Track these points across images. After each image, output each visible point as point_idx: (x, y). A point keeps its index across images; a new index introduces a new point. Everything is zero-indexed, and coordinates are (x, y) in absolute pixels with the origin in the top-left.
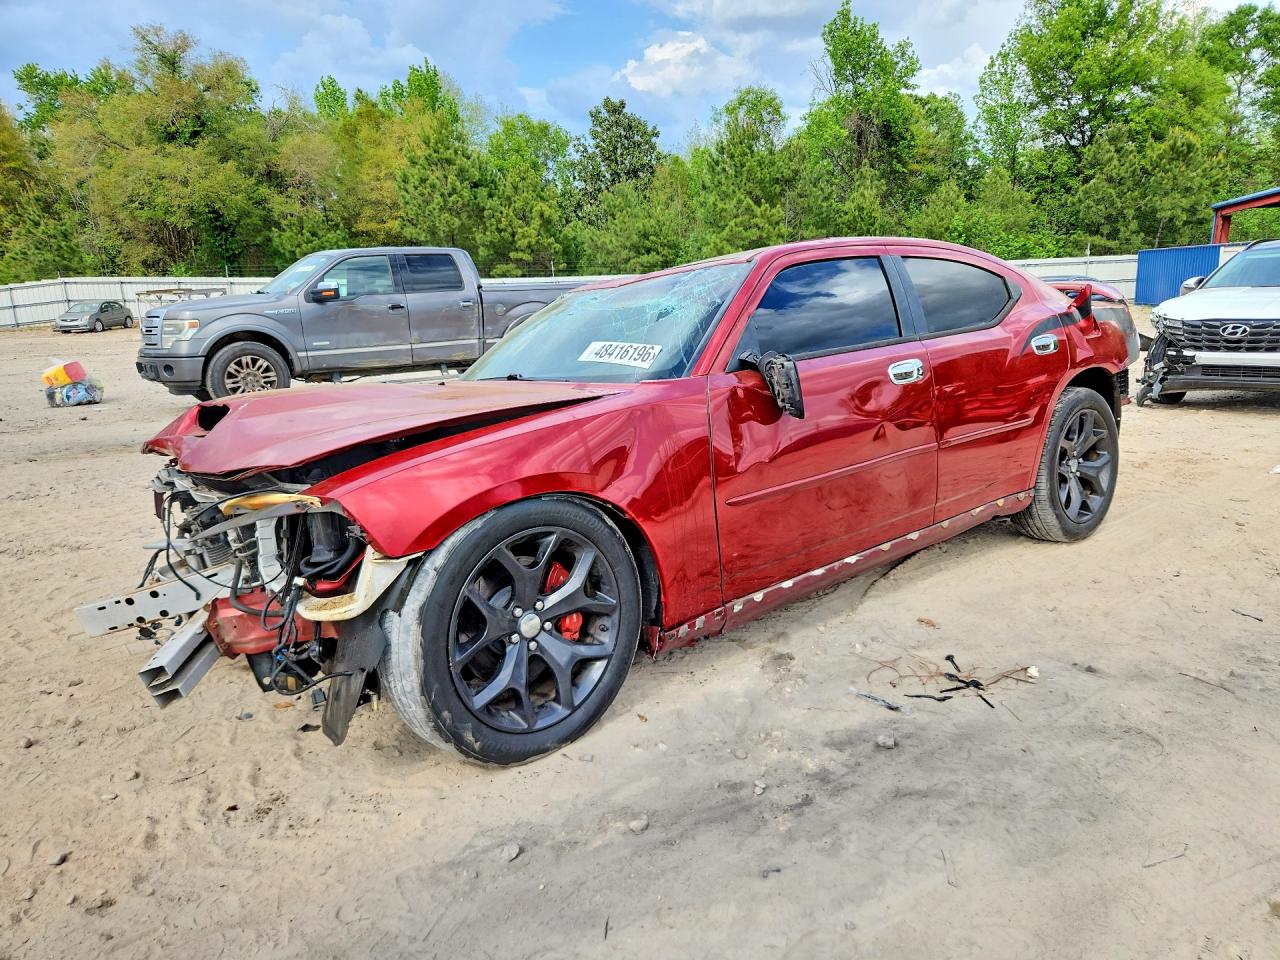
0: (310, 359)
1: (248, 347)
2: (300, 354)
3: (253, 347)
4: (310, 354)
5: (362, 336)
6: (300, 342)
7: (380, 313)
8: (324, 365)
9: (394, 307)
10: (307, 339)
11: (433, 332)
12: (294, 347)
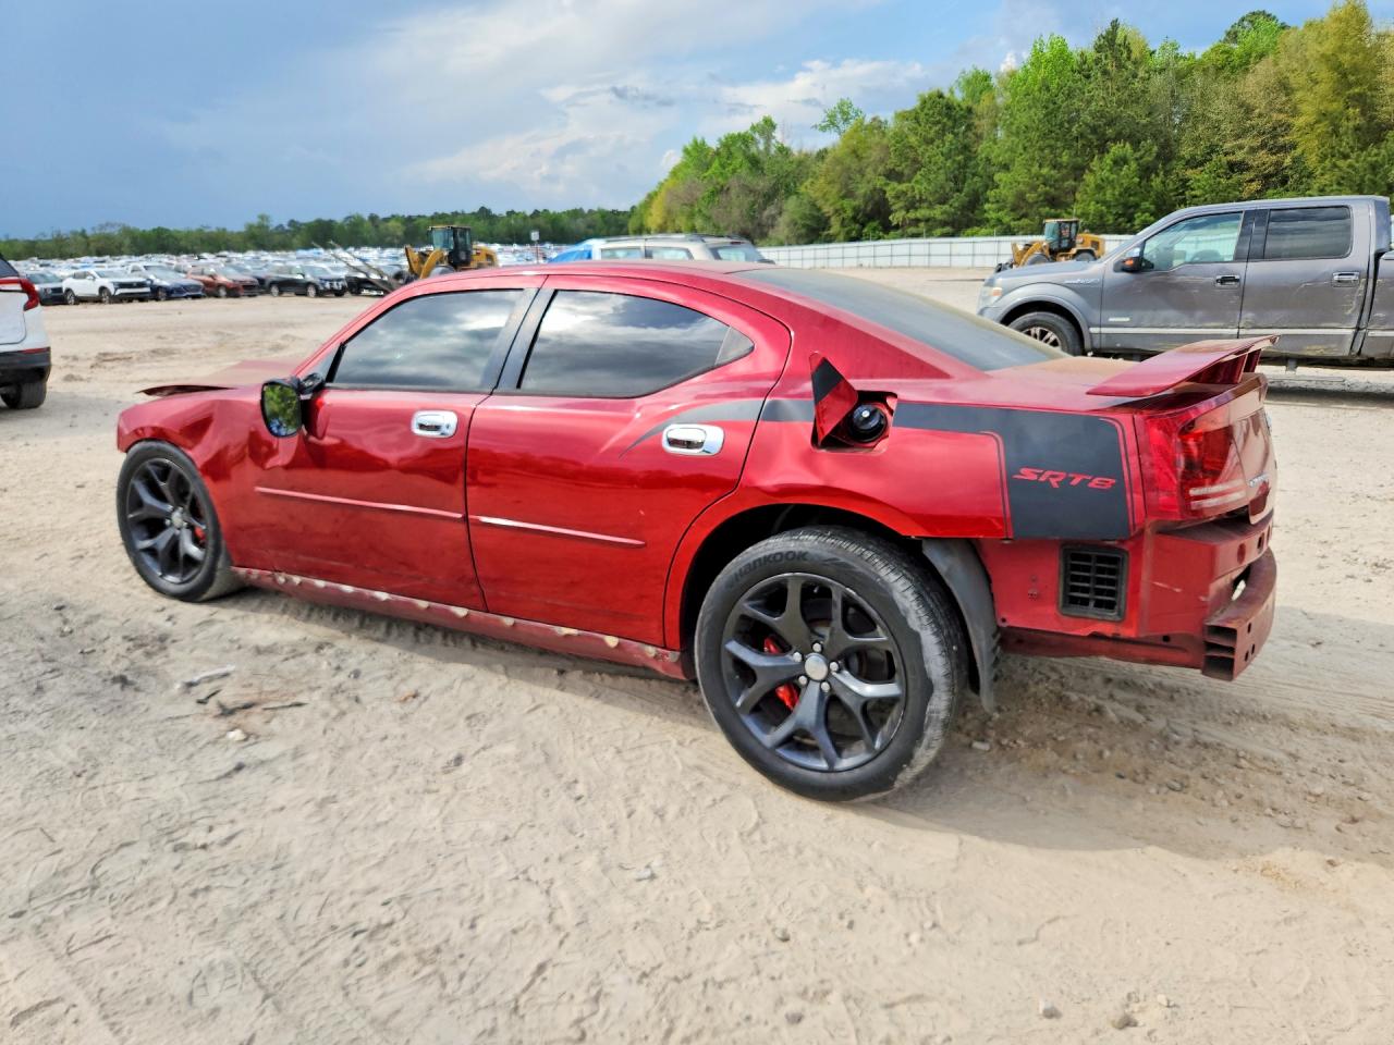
0: (1103, 336)
1: (1040, 318)
2: (1093, 330)
3: (1046, 319)
4: (1104, 330)
5: (1171, 313)
6: (1095, 315)
7: (1204, 288)
8: (1118, 345)
9: (1223, 280)
10: (1104, 313)
11: (1277, 315)
12: (1087, 321)
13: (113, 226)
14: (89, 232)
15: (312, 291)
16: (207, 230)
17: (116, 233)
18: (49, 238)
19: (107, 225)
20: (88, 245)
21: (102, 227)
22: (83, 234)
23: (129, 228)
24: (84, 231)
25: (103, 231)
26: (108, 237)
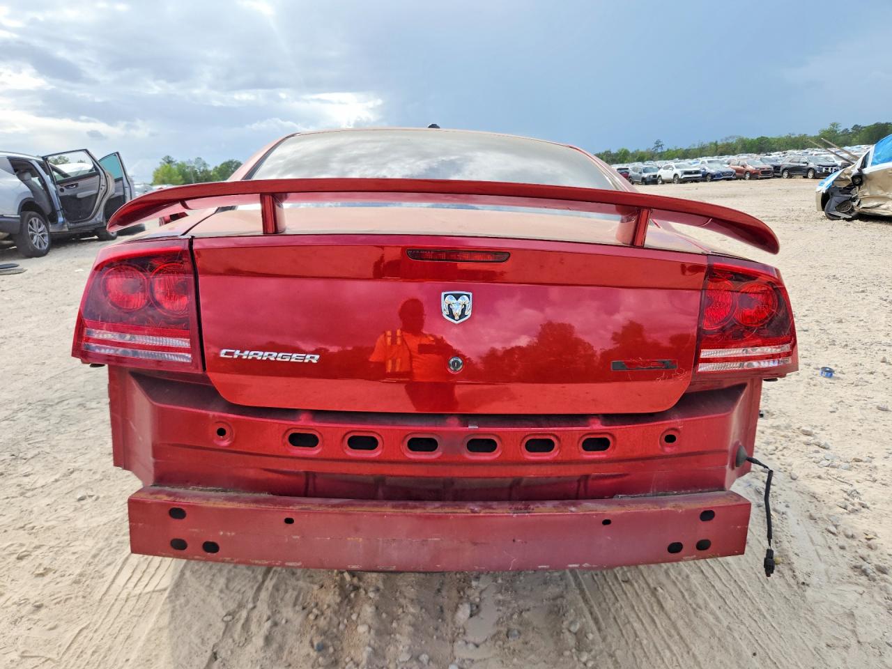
13: (734, 137)
14: (719, 143)
15: (811, 174)
16: (793, 137)
17: (735, 142)
18: (696, 147)
19: (730, 137)
20: (717, 149)
21: (727, 139)
22: (716, 144)
23: (743, 138)
24: (716, 142)
25: (728, 141)
26: (728, 145)
